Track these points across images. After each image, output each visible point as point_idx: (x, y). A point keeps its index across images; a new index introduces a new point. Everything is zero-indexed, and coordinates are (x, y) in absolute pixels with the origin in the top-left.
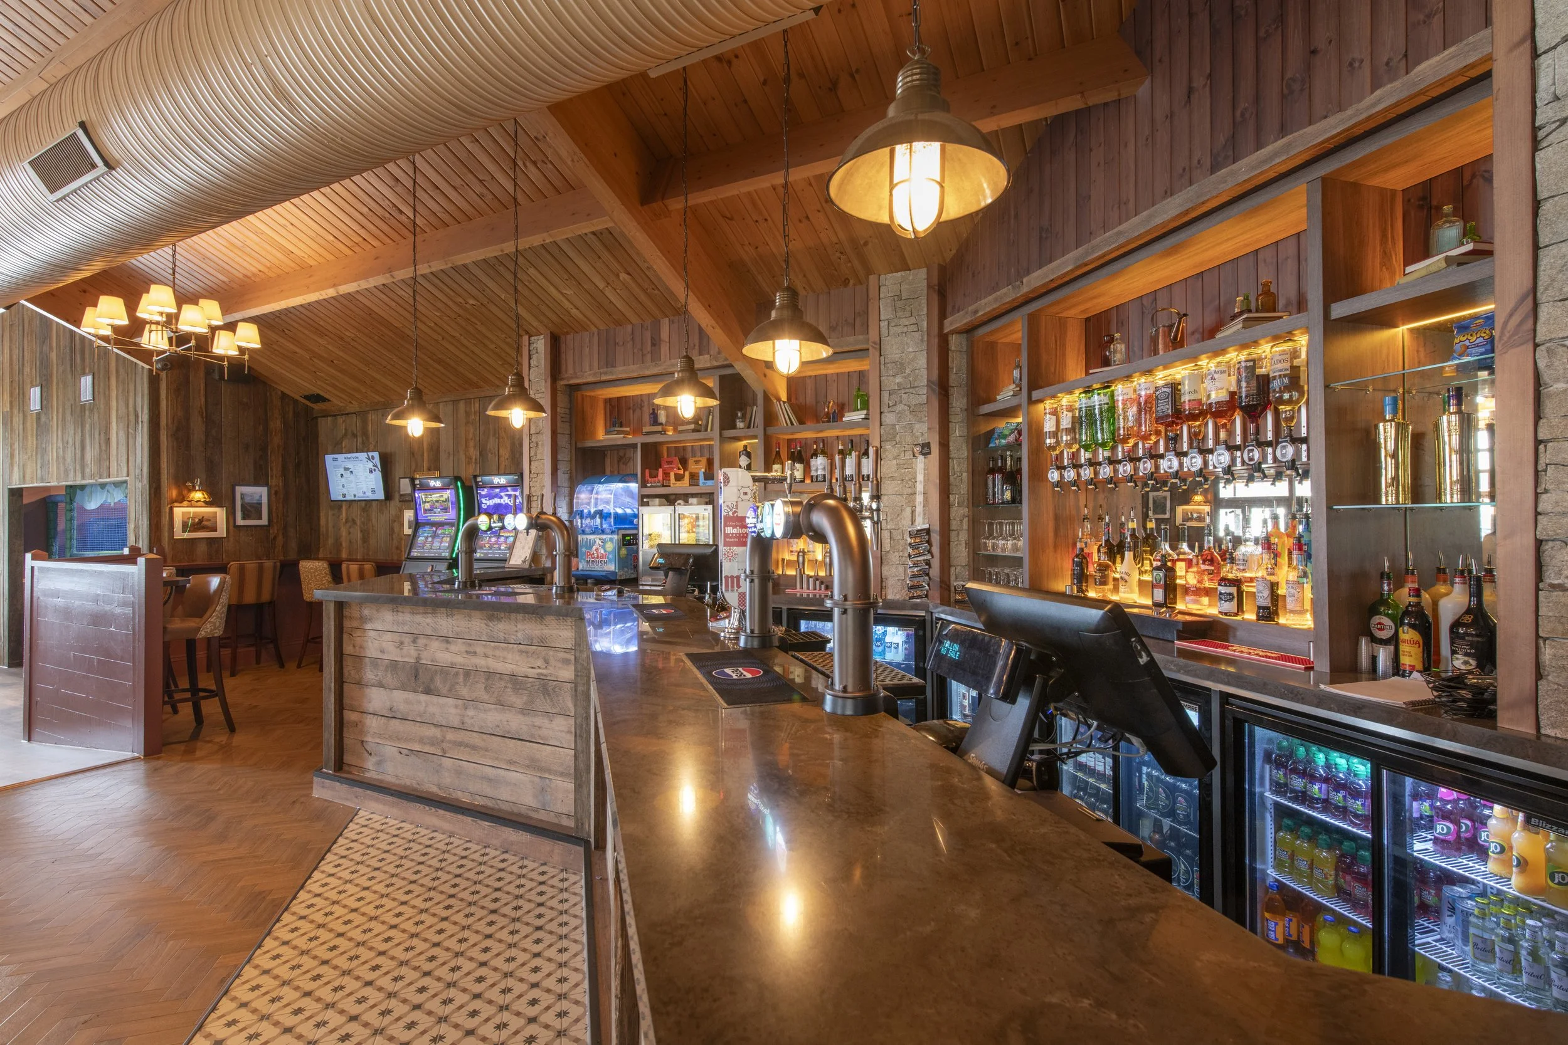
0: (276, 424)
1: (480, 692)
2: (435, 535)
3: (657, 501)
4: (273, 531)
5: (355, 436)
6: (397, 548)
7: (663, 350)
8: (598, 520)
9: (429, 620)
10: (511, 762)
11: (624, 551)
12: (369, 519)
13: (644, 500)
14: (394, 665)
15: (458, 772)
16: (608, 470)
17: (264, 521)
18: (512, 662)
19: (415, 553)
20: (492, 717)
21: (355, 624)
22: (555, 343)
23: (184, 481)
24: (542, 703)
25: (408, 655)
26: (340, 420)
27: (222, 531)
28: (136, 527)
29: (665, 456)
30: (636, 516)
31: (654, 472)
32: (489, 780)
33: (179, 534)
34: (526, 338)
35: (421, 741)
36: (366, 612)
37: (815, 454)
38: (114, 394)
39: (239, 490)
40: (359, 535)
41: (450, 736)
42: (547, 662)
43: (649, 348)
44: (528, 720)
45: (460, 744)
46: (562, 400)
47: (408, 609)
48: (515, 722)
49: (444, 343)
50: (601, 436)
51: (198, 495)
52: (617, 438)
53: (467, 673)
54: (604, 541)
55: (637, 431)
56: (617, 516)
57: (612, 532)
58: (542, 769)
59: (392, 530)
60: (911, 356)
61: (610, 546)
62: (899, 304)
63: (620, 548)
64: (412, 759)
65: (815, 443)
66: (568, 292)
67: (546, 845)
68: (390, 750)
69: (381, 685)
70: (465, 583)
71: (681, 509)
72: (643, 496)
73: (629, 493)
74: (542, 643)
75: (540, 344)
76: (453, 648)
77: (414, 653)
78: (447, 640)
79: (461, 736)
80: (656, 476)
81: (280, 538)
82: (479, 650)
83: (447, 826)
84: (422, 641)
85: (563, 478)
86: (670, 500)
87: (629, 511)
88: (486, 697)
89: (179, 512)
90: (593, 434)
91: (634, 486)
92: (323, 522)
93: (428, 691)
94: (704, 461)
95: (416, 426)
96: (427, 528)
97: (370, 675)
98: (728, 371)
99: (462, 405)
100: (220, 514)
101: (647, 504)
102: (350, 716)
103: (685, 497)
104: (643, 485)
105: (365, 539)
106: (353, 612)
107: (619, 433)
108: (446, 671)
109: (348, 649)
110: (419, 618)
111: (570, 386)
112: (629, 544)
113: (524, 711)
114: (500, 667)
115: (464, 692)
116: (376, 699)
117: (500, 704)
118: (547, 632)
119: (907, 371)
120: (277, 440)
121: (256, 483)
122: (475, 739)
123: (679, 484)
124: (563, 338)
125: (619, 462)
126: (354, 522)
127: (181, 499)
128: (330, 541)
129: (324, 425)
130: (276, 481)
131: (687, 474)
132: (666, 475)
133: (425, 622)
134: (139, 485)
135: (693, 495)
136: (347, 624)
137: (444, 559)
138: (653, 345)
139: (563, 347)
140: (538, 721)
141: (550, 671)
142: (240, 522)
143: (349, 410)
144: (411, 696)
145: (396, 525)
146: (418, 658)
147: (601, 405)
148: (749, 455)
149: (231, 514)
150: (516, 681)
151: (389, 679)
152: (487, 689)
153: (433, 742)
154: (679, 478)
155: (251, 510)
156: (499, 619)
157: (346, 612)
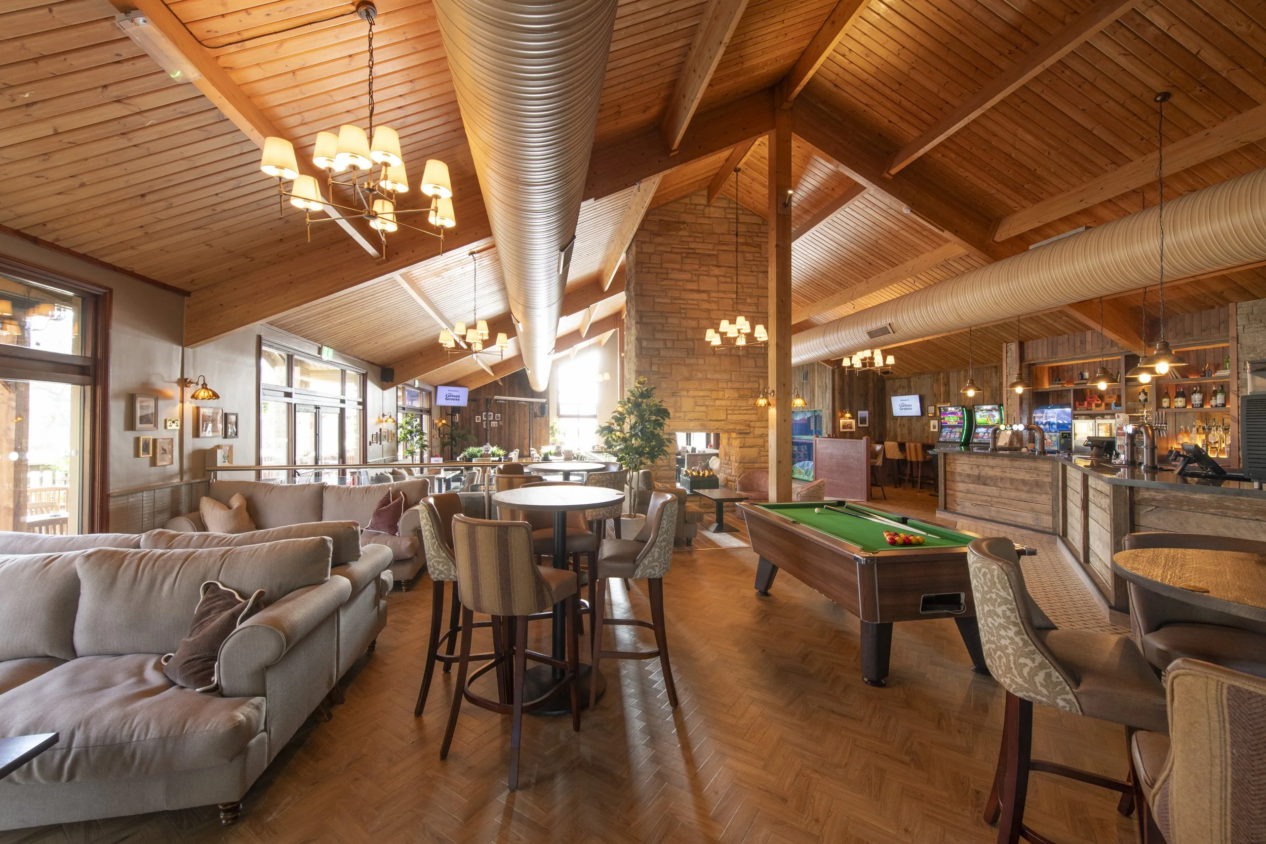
0: (871, 385)
1: (1008, 485)
2: (951, 432)
3: (1084, 417)
4: (870, 429)
5: (904, 387)
6: (927, 437)
7: (1087, 346)
8: (1047, 426)
9: (985, 460)
10: (1021, 509)
11: (1063, 441)
12: (911, 425)
13: (1075, 416)
14: (969, 476)
15: (999, 512)
16: (1050, 403)
17: (867, 425)
18: (1022, 475)
19: (941, 439)
20: (1014, 494)
21: (951, 461)
22: (1021, 345)
23: (843, 410)
24: (1035, 489)
25: (976, 472)
26: (897, 381)
27: (854, 429)
28: (827, 427)
29: (1089, 394)
30: (1071, 424)
31: (1081, 403)
32: (1013, 515)
33: (842, 430)
34: (1004, 345)
35: (981, 501)
36: (956, 457)
37: (1195, 392)
38: (816, 378)
39: (859, 412)
40: (907, 431)
41: (994, 499)
42: (1038, 475)
43: (1079, 344)
44: (1030, 495)
45: (999, 502)
46: (1025, 371)
47: (974, 456)
48: (1024, 496)
49: (961, 349)
50: (1046, 386)
51: (848, 415)
52: (1057, 387)
53: (1002, 479)
54: (1051, 436)
55: (1070, 381)
56: (1058, 425)
57: (1056, 432)
58: (1036, 512)
59: (924, 430)
60: (1261, 343)
61: (1054, 439)
62: (1251, 317)
63: (1060, 440)
64: (978, 507)
65: (1196, 387)
66: (1033, 326)
67: (1040, 535)
68: (968, 504)
69: (963, 482)
70: (993, 450)
71: (1099, 421)
72: (1074, 415)
73: (1067, 414)
74: (1036, 469)
75: (1014, 347)
76: (995, 470)
77: (978, 471)
78: (993, 467)
79: (999, 500)
80: (1083, 405)
81: (873, 432)
82: (1007, 471)
83: (997, 528)
84: (981, 468)
85: (1025, 406)
86: (1092, 417)
87: (1066, 422)
88: (1010, 487)
89: (842, 421)
90: (1042, 384)
91: (1068, 410)
92: (888, 425)
93: (984, 484)
94: (1115, 397)
95: (971, 393)
96: (947, 429)
97: (958, 478)
98: (1130, 354)
99: (962, 373)
100: (853, 422)
101: (1077, 419)
102: (949, 492)
103: (1103, 416)
104: (1075, 409)
105: (910, 433)
106: (950, 457)
107: (1058, 384)
108: (991, 478)
109: (948, 469)
110: (979, 460)
111: (1030, 364)
112: (1066, 437)
113: (1027, 492)
114: (1017, 477)
115: (1001, 485)
116: (961, 486)
117: (1017, 489)
118: (1038, 465)
119: (1258, 351)
120: (871, 391)
121: (865, 410)
122: (1007, 501)
123: (1098, 409)
124: (1026, 343)
125: (1058, 397)
126: (904, 425)
127: (843, 416)
128: (892, 434)
129: (889, 384)
130: (871, 408)
131: (1103, 404)
132: (1090, 404)
133: (983, 461)
134: (828, 411)
135: (1107, 414)
136: (948, 461)
137: (958, 442)
138: (1081, 343)
139: (1026, 347)
140: (1034, 495)
141: (1040, 478)
142: (860, 425)
143: (902, 376)
144: (976, 486)
145: (926, 427)
146: (980, 474)
147: (1046, 370)
148: (1146, 394)
149: (857, 422)
150: (1024, 482)
151: (966, 480)
152: (1011, 484)
153: (986, 501)
154: (1098, 406)
155: (863, 420)
156: (1016, 461)
157: (947, 457)
